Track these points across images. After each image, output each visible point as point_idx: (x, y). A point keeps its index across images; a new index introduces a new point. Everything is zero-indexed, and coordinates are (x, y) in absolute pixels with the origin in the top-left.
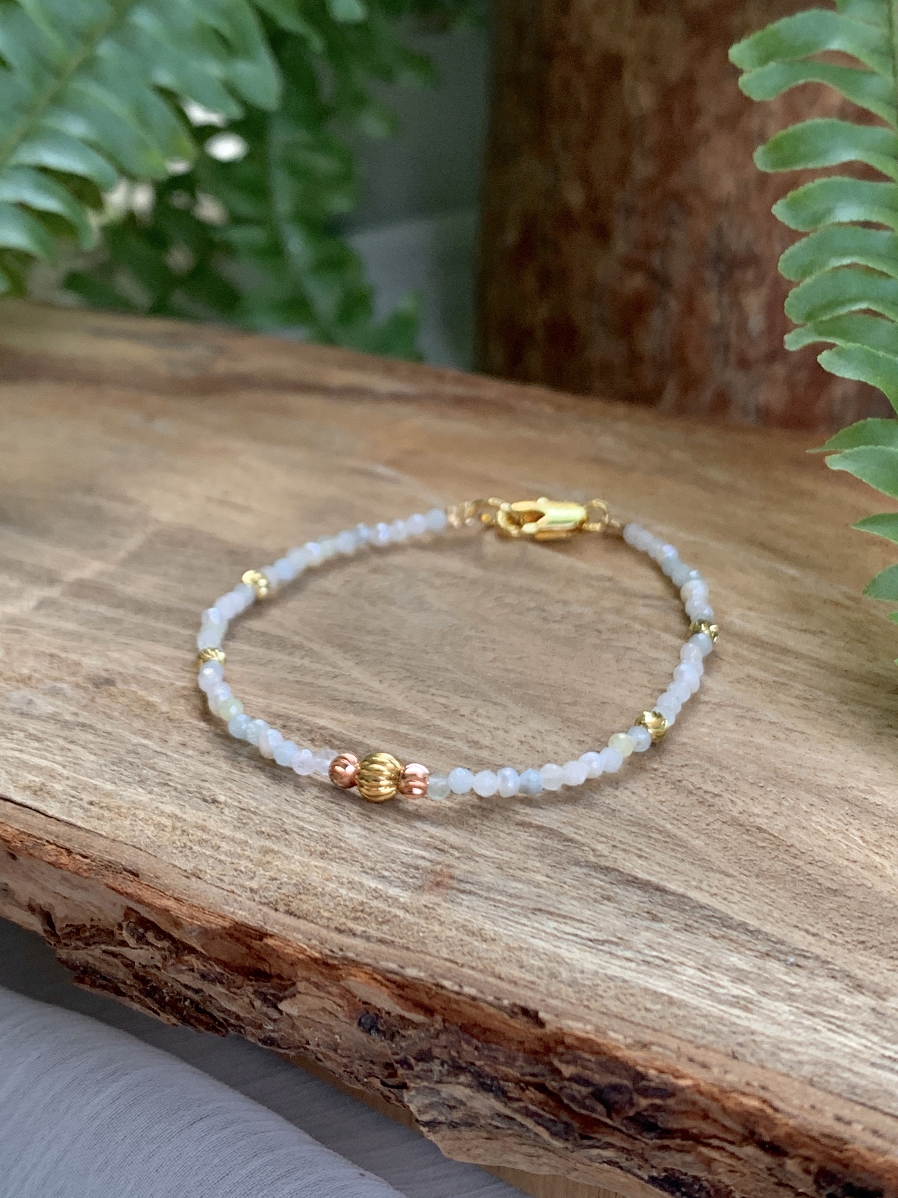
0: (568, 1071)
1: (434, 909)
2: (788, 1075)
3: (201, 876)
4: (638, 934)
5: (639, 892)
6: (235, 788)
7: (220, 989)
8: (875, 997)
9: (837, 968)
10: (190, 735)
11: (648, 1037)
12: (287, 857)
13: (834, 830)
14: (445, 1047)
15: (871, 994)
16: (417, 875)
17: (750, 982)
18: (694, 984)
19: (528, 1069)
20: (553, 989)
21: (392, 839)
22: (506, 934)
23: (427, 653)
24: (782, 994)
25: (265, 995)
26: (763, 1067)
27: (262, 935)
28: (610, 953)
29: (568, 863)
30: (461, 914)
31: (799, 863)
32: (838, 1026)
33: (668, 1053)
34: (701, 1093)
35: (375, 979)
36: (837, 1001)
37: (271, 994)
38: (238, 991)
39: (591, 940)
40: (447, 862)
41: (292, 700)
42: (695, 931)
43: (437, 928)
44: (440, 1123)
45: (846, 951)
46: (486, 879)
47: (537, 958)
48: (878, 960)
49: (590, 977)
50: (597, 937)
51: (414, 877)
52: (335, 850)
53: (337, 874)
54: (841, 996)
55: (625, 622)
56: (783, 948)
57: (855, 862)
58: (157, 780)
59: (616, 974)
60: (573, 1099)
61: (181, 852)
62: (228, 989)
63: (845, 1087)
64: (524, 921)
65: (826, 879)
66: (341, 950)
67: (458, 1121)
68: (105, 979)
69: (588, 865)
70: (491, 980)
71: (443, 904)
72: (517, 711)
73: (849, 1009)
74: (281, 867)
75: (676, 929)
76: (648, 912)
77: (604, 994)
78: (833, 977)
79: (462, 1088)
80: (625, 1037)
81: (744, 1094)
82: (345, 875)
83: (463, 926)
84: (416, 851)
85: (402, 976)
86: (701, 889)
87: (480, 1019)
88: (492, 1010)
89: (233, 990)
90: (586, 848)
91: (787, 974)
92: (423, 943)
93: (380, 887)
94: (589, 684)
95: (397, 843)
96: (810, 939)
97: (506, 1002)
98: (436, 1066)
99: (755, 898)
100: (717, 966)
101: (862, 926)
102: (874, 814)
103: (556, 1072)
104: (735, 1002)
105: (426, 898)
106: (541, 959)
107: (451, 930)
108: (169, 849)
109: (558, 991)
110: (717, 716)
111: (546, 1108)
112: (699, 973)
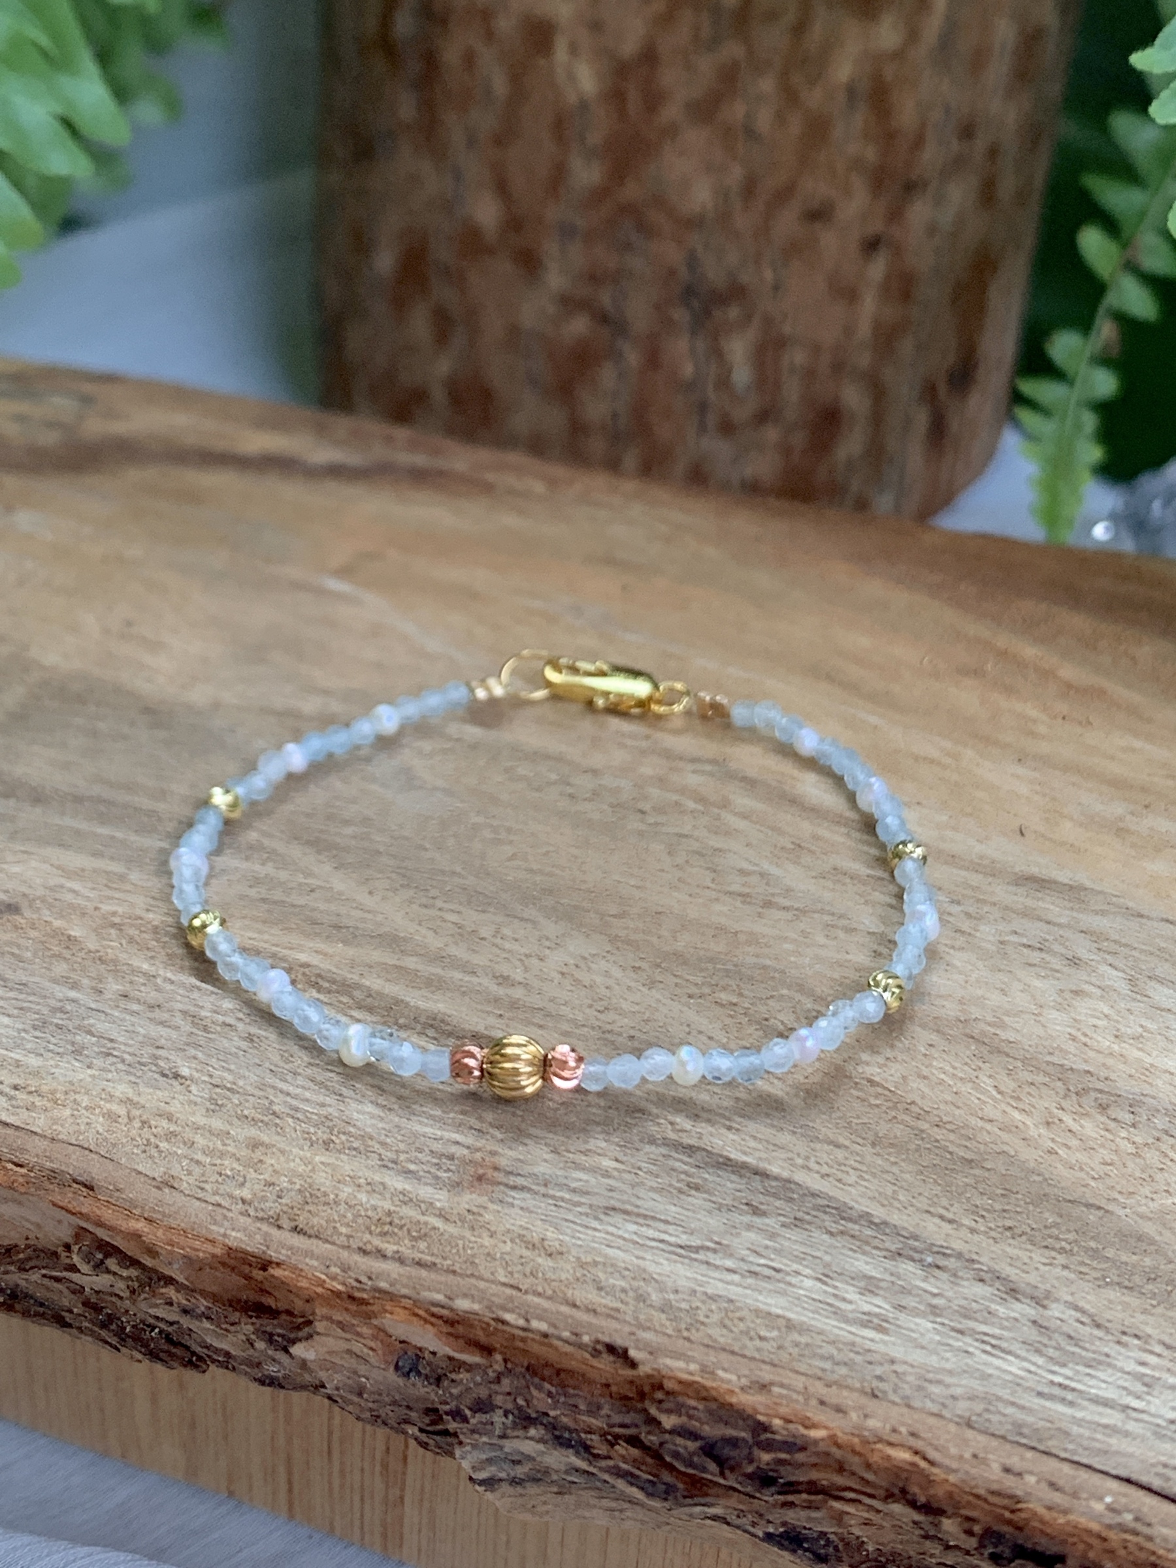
0: (668, 1421)
1: (481, 1215)
2: (939, 1416)
3: (176, 1185)
4: (738, 1235)
5: (734, 1177)
6: (200, 1055)
7: (207, 1324)
8: (1034, 1304)
9: (985, 1268)
10: (131, 982)
11: (766, 1374)
12: (282, 1152)
13: (961, 1079)
14: (509, 1394)
15: (1028, 1301)
16: (453, 1168)
17: (881, 1292)
18: (814, 1300)
19: (617, 1419)
20: (642, 1317)
21: (414, 1118)
22: (574, 1245)
23: (426, 850)
24: (922, 1307)
25: (271, 1335)
26: (909, 1406)
27: (265, 1265)
28: (707, 1263)
29: (641, 1141)
30: (515, 1220)
31: (924, 1125)
32: (993, 1346)
33: (795, 1396)
34: (839, 1446)
35: (416, 1315)
36: (990, 1313)
37: (279, 1335)
38: (232, 1328)
39: (681, 1247)
40: (489, 1148)
41: (259, 926)
42: (807, 1227)
43: (487, 1241)
44: (501, 1480)
45: (991, 1241)
46: (541, 1169)
47: (617, 1275)
48: (1031, 1251)
49: (686, 1297)
50: (688, 1243)
51: (449, 1170)
52: (343, 1137)
53: (352, 1174)
54: (993, 1306)
55: (675, 797)
56: (917, 1244)
57: (991, 1121)
58: (96, 1049)
59: (721, 1293)
60: (676, 1455)
61: (145, 1152)
62: (218, 1326)
63: (1009, 1427)
64: (595, 1224)
65: (960, 1146)
66: (370, 1278)
67: (522, 1477)
68: (42, 1305)
69: (666, 1142)
70: (564, 1309)
71: (492, 1206)
72: (551, 928)
73: (1006, 1323)
74: (277, 1167)
75: (783, 1225)
76: (747, 1204)
77: (706, 1320)
78: (982, 1280)
79: (532, 1443)
80: (739, 1377)
81: (891, 1444)
82: (360, 1174)
83: (520, 1236)
84: (447, 1135)
85: (452, 1310)
86: (809, 1169)
87: (552, 1357)
88: (568, 1349)
89: (224, 1326)
90: (662, 1121)
91: (925, 1280)
92: (473, 1263)
93: (408, 1187)
94: (638, 887)
95: (421, 1123)
96: (947, 1227)
97: (586, 1339)
98: (498, 1418)
99: (874, 1175)
100: (840, 1274)
101: (1007, 1207)
102: (1008, 1055)
103: (653, 1422)
104: (868, 1321)
105: (468, 1199)
106: (624, 1277)
107: (505, 1242)
108: (128, 1148)
109: (651, 1320)
110: (802, 926)
111: (644, 1468)
112: (819, 1285)
